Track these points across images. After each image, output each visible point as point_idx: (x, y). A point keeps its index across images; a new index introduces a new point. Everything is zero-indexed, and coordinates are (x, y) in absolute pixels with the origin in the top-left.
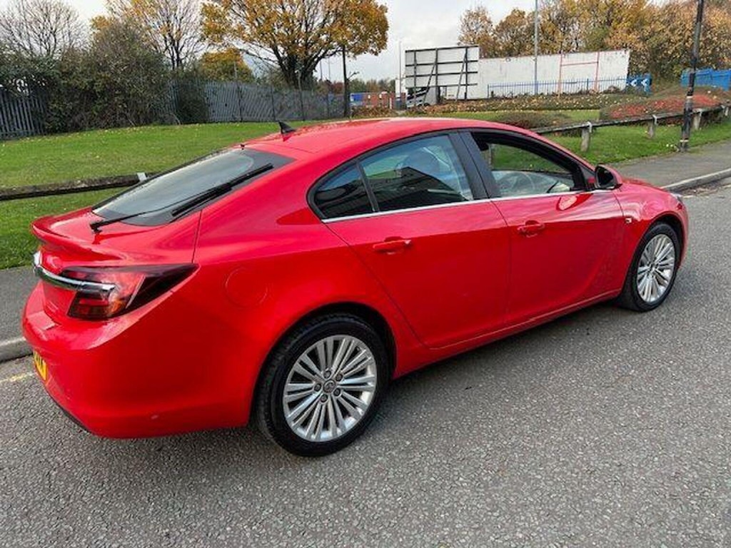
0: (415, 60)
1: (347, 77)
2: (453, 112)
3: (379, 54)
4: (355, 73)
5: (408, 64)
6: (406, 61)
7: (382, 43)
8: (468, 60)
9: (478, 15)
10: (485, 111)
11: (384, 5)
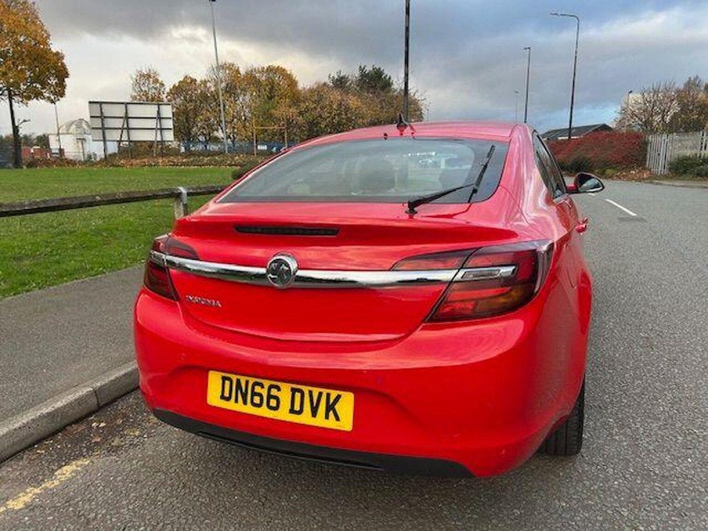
0: (102, 113)
1: (17, 124)
2: (154, 166)
3: (57, 103)
4: (25, 121)
5: (93, 115)
6: (90, 113)
7: (60, 92)
8: (162, 116)
9: (149, 76)
10: (190, 166)
11: (60, 51)
